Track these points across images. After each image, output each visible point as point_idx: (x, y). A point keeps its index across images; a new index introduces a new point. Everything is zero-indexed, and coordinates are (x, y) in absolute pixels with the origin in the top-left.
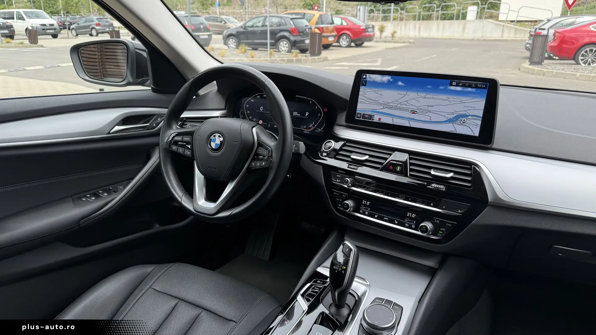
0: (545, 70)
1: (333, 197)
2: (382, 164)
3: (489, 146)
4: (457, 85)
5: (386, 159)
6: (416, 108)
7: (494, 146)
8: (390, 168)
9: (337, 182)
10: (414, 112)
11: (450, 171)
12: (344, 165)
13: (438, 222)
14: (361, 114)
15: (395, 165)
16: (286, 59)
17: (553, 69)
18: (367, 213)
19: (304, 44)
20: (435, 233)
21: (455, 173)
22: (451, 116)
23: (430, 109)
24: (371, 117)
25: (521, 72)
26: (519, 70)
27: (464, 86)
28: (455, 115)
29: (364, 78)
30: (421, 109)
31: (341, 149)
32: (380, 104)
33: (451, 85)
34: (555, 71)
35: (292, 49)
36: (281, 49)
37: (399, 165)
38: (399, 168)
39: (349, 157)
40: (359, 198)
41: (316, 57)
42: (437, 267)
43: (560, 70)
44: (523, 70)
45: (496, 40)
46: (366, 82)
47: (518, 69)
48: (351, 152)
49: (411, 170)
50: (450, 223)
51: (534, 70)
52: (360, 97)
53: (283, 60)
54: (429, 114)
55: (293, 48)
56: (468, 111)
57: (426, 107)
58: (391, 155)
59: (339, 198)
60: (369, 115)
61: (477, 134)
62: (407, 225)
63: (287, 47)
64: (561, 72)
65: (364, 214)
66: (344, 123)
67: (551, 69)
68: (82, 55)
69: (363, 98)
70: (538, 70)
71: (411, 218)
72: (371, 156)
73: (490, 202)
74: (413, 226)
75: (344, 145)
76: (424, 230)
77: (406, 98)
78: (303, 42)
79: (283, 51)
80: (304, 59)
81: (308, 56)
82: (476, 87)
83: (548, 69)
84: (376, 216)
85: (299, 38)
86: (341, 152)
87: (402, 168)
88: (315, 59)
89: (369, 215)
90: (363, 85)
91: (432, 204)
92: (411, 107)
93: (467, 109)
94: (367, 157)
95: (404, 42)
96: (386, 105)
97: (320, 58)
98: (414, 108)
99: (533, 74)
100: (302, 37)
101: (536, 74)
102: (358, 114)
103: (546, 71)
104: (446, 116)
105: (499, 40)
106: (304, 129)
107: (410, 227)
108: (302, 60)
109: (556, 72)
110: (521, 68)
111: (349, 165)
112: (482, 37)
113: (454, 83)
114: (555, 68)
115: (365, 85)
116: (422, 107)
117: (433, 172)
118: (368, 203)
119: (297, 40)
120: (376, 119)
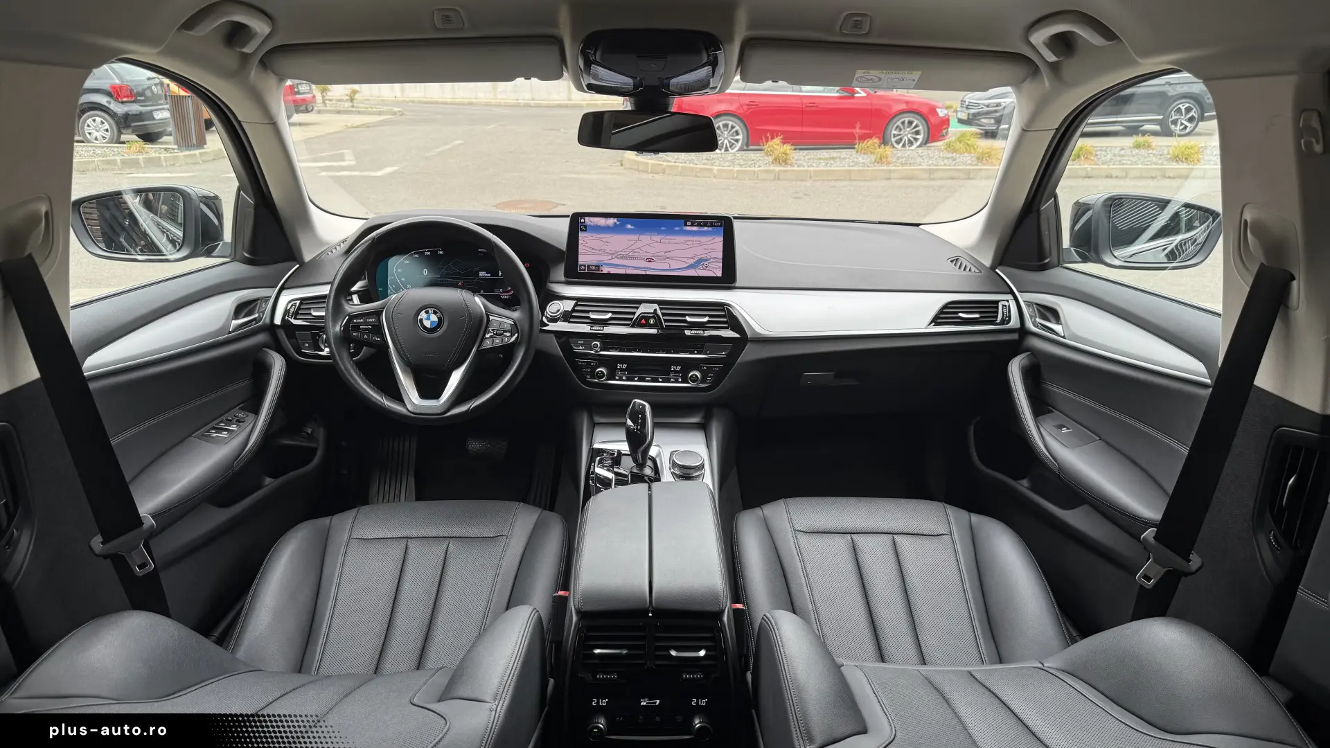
0: (665, 164)
1: (577, 369)
2: (631, 319)
3: (733, 285)
4: (692, 225)
5: (634, 313)
6: (651, 255)
7: (737, 284)
8: (642, 321)
9: (580, 349)
10: (650, 260)
11: (705, 315)
12: (585, 328)
13: (705, 368)
14: (585, 266)
15: (647, 319)
16: (118, 158)
17: (675, 162)
18: (624, 378)
19: (154, 122)
20: (703, 380)
21: (710, 316)
22: (692, 261)
23: (668, 255)
24: (598, 267)
25: (625, 169)
26: (622, 165)
27: (699, 225)
28: (696, 259)
29: (583, 223)
30: (657, 256)
31: (574, 310)
32: (608, 254)
33: (686, 225)
34: (681, 165)
35: (120, 133)
36: (90, 134)
37: (651, 317)
38: (652, 321)
39: (588, 318)
40: (611, 363)
41: (197, 152)
42: (703, 422)
43: (688, 162)
44: (628, 166)
45: (560, 106)
46: (585, 226)
47: (619, 164)
48: (588, 311)
49: (665, 321)
50: (716, 367)
51: (647, 163)
52: (580, 247)
53: (113, 162)
54: (667, 261)
55: (123, 131)
56: (709, 254)
57: (663, 254)
58: (637, 308)
59: (587, 368)
60: (596, 266)
61: (719, 274)
62: (672, 380)
63: (107, 130)
64: (689, 165)
65: (621, 379)
66: (563, 279)
67: (673, 161)
68: (88, 216)
69: (584, 248)
70: (653, 164)
71: (676, 372)
72: (613, 313)
73: (750, 338)
74: (680, 380)
75: (576, 305)
76: (694, 379)
77: (639, 244)
78: (150, 116)
79: (96, 139)
80: (166, 159)
81: (173, 149)
82: (712, 226)
83: (669, 162)
84: (636, 379)
85: (135, 108)
86: (574, 314)
87: (656, 321)
88: (195, 154)
89: (628, 379)
90: (582, 230)
91: (696, 352)
92: (645, 254)
93: (706, 251)
94: (609, 315)
95: (380, 113)
96: (614, 254)
97: (206, 153)
98: (649, 256)
99: (646, 172)
100: (142, 106)
101: (651, 173)
102: (581, 265)
103: (667, 166)
104: (687, 261)
105: (566, 106)
106: (501, 293)
107: (677, 381)
108: (163, 159)
109: (682, 167)
110: (623, 162)
111: (591, 326)
112: (533, 100)
113: (689, 223)
114: (678, 159)
115: (586, 230)
116: (658, 254)
117: (688, 319)
118: (625, 366)
119: (130, 113)
120: (605, 270)
